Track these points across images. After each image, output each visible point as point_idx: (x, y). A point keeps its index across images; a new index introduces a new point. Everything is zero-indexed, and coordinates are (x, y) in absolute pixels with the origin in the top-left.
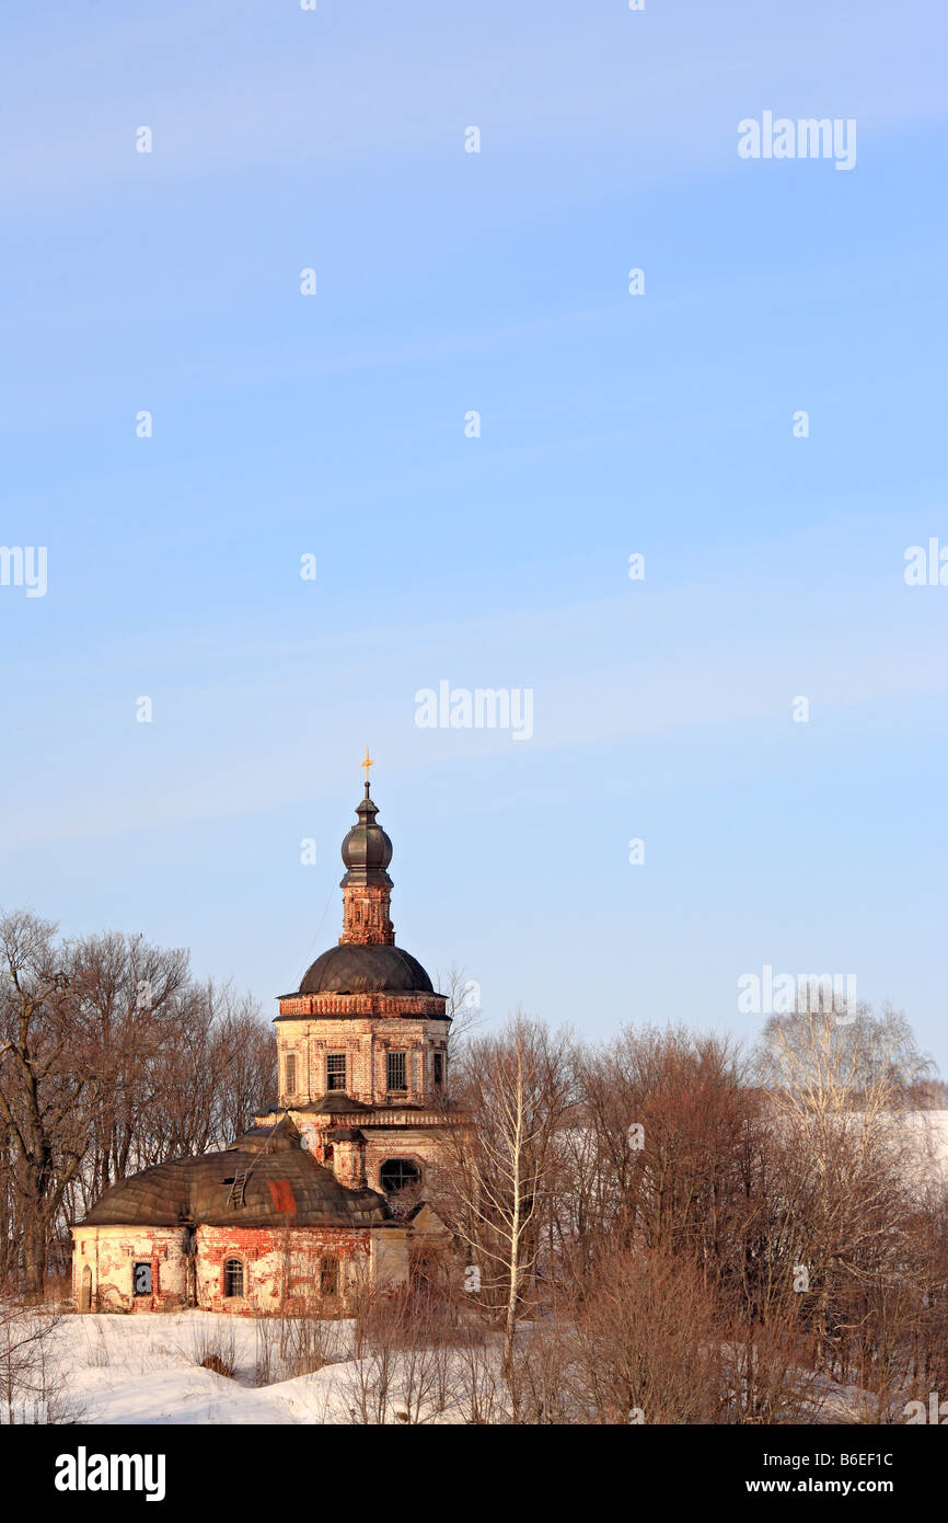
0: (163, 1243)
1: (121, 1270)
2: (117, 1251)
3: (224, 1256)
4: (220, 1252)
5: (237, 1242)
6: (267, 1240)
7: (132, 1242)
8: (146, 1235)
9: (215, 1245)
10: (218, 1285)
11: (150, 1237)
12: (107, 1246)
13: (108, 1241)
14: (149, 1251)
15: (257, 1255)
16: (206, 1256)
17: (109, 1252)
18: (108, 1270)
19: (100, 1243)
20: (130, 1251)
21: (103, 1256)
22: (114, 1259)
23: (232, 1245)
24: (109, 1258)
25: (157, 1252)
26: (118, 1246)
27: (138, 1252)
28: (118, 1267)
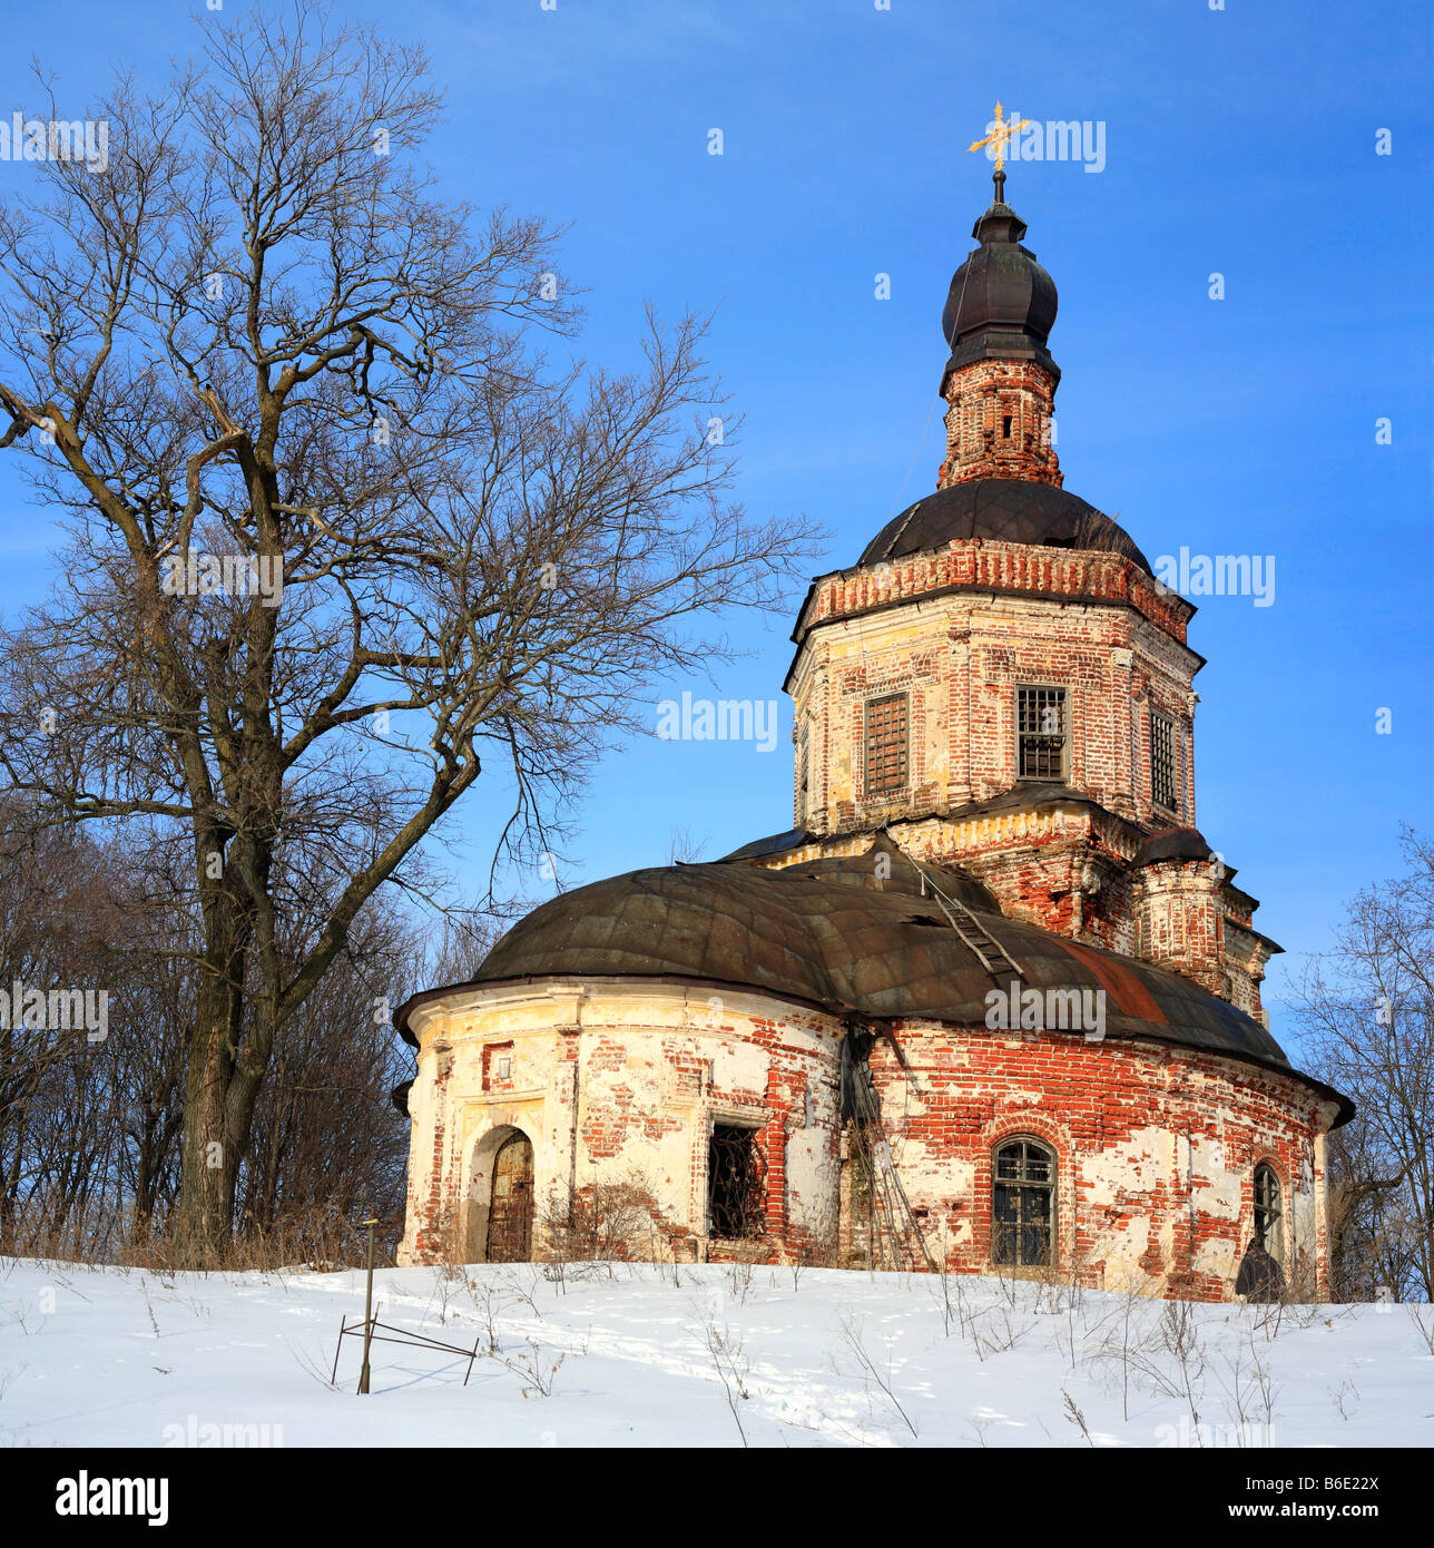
0: (796, 1066)
1: (669, 1138)
2: (652, 1074)
3: (991, 1129)
4: (973, 1117)
5: (1035, 1086)
6: (1130, 1086)
7: (709, 1047)
8: (749, 1029)
9: (954, 1091)
10: (965, 1223)
11: (763, 1038)
12: (614, 1055)
13: (617, 1038)
14: (759, 1085)
15: (1104, 1131)
16: (913, 1129)
17: (623, 1076)
18: (619, 1137)
19: (587, 1045)
20: (698, 1076)
21: (598, 1088)
22: (643, 1099)
23: (1017, 1095)
24: (623, 1096)
25: (785, 1092)
26: (657, 1053)
27: (725, 1084)
28: (655, 1130)
